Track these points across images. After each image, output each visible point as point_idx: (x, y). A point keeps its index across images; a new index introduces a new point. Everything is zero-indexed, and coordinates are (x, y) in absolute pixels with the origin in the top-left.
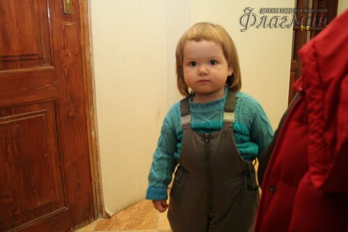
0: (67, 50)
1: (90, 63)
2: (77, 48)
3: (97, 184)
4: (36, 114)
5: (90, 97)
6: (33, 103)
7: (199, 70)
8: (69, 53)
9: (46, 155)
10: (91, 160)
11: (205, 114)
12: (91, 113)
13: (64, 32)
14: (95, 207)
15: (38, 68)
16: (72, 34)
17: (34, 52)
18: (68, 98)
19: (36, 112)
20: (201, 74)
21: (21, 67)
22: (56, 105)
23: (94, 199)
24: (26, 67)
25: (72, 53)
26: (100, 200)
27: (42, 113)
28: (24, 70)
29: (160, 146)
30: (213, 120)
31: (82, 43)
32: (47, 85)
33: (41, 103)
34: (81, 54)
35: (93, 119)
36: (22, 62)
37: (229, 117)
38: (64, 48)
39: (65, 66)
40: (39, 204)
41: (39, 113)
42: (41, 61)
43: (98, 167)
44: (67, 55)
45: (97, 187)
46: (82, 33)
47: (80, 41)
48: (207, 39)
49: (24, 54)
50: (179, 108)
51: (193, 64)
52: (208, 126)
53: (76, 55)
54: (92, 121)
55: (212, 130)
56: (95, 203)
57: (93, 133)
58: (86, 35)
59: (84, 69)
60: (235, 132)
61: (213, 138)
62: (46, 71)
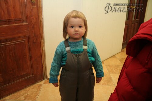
0: (33, 17)
1: (42, 22)
2: (37, 16)
3: (45, 67)
4: (21, 41)
5: (42, 35)
6: (20, 37)
7: (75, 30)
8: (34, 18)
9: (25, 56)
10: (42, 58)
11: (76, 46)
12: (42, 41)
13: (32, 10)
14: (44, 76)
15: (22, 24)
16: (35, 11)
17: (20, 18)
18: (34, 35)
19: (21, 40)
20: (76, 31)
21: (15, 24)
22: (29, 38)
23: (44, 73)
24: (17, 24)
25: (35, 18)
26: (46, 73)
27: (24, 41)
28: (16, 25)
29: (54, 61)
30: (80, 48)
31: (39, 14)
32: (25, 30)
33: (23, 37)
34: (39, 18)
35: (43, 43)
36: (15, 22)
37: (85, 47)
38: (32, 16)
39: (32, 23)
40: (23, 74)
41: (22, 41)
42: (23, 21)
43: (45, 61)
44: (33, 19)
45: (45, 68)
46: (39, 10)
47: (38, 13)
48: (79, 17)
49: (16, 18)
50: (64, 44)
51: (72, 27)
52: (78, 51)
53: (37, 19)
54: (43, 44)
55: (80, 52)
56: (44, 74)
57: (43, 48)
58: (41, 11)
59: (40, 24)
60: (88, 53)
61: (80, 56)
62: (25, 25)
